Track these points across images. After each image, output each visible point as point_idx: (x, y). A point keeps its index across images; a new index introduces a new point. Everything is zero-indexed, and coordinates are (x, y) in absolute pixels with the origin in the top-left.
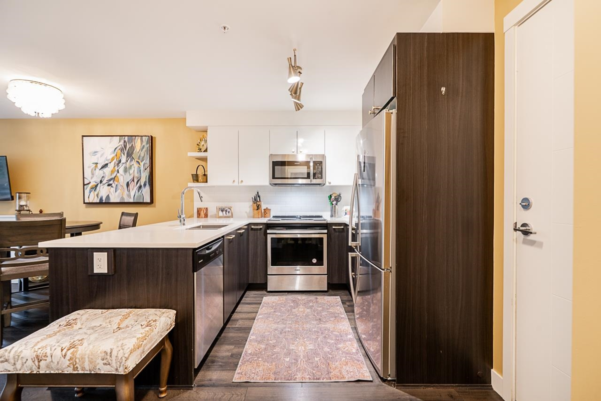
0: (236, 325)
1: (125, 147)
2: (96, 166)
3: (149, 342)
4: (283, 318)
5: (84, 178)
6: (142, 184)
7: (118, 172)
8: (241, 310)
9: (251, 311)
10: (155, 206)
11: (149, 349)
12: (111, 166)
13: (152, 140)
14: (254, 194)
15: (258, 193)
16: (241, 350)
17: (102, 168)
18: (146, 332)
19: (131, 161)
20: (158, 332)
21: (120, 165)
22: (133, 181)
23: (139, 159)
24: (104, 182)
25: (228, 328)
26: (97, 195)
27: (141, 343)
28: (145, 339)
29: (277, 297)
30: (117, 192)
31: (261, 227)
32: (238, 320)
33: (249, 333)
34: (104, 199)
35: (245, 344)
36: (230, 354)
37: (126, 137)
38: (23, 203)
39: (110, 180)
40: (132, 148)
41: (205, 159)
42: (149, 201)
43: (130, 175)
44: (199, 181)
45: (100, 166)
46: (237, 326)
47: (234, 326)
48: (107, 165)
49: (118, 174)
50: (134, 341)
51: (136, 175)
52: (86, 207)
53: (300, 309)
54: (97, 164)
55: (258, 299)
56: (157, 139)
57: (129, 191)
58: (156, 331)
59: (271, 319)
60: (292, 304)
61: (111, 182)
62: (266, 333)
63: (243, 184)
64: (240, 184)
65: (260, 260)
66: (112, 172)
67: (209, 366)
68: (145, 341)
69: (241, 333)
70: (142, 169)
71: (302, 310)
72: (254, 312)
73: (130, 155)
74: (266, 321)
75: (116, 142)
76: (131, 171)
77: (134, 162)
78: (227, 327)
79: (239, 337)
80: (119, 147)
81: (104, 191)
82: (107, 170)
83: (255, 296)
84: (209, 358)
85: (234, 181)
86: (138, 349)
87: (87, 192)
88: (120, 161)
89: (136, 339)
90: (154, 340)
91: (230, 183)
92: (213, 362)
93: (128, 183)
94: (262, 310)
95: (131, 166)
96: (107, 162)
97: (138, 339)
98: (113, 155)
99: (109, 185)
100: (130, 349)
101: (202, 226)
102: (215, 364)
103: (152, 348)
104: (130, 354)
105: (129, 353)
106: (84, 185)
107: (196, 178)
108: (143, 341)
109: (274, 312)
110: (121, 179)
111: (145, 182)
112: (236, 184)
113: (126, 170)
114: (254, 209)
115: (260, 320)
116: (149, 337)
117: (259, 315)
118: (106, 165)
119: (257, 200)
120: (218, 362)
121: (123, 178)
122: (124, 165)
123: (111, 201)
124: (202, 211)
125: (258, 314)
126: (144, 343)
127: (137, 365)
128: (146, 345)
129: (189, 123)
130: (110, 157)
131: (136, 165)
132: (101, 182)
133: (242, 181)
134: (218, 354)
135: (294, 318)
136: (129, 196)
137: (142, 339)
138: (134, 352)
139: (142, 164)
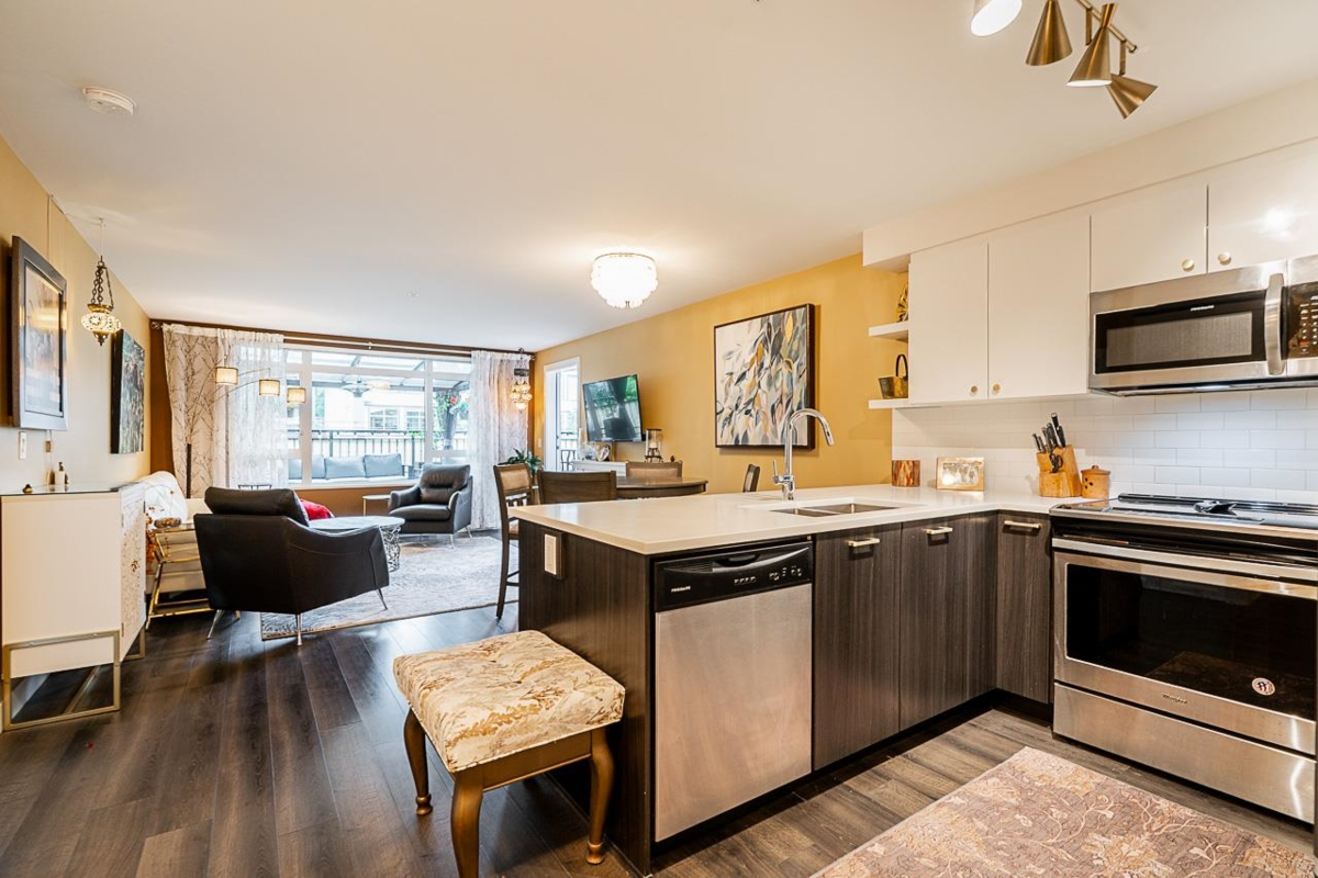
0: (870, 789)
1: (769, 334)
2: (731, 380)
3: (520, 732)
4: (1028, 842)
5: (716, 401)
6: (795, 408)
7: (759, 387)
8: (925, 755)
9: (949, 771)
10: (817, 455)
11: (519, 746)
12: (750, 375)
13: (812, 311)
14: (1040, 425)
15: (1055, 419)
16: (819, 862)
17: (739, 380)
18: (519, 709)
19: (778, 362)
20: (553, 719)
21: (763, 371)
22: (781, 402)
23: (789, 357)
24: (741, 407)
25: (849, 789)
26: (732, 431)
27: (493, 726)
28: (509, 722)
29: (1072, 766)
30: (759, 425)
31: (1037, 526)
32: (889, 779)
33: (884, 830)
34: (740, 438)
35: (842, 856)
36: (786, 858)
37: (771, 317)
38: (653, 445)
39: (748, 404)
40: (780, 336)
41: (904, 339)
42: (805, 444)
43: (777, 390)
44: (897, 394)
45: (735, 378)
46: (871, 794)
47: (863, 791)
48: (744, 374)
49: (760, 391)
50: (484, 715)
51: (786, 390)
52: (721, 453)
53: (1125, 848)
54: (731, 374)
55: (1005, 744)
56: (822, 309)
57: (774, 423)
58: (545, 715)
59: (980, 824)
60: (1110, 815)
61: (749, 407)
62: (924, 861)
63: (1001, 395)
64: (992, 397)
65: (1031, 627)
66: (751, 387)
67: (718, 855)
68: (505, 726)
69: (862, 817)
70: (795, 376)
71: (1134, 854)
72: (950, 778)
73: (776, 352)
74: (963, 821)
75: (756, 330)
76: (778, 384)
77: (782, 365)
78: (845, 783)
79: (849, 826)
80: (761, 338)
81: (741, 423)
82: (745, 383)
83: (1006, 732)
84: (735, 837)
85: (974, 389)
86: (484, 734)
87: (720, 425)
88: (762, 365)
89: (489, 713)
90: (536, 733)
91: (965, 396)
92: (734, 851)
93: (773, 406)
94: (983, 784)
95: (778, 373)
96: (744, 370)
97: (493, 715)
98: (753, 355)
99: (746, 414)
100: (464, 728)
101: (855, 505)
102: (734, 860)
103: (531, 746)
104: (461, 737)
105: (458, 735)
106: (717, 414)
107: (889, 389)
108: (500, 724)
109: (1017, 808)
110: (763, 398)
111: (800, 403)
112: (981, 396)
113: (770, 383)
114: (1043, 470)
115: (945, 809)
116: (521, 721)
117: (958, 795)
118: (743, 376)
119: (1053, 442)
120: (744, 860)
121: (766, 398)
122: (768, 372)
123: (750, 443)
124: (902, 470)
125: (961, 789)
126: (500, 728)
127: (478, 766)
128: (509, 733)
129: (868, 260)
130: (748, 360)
131: (785, 371)
132: (737, 406)
133: (996, 388)
134: (761, 838)
135: (1071, 864)
136: (775, 432)
137: (500, 718)
138: (474, 738)
139: (795, 366)
